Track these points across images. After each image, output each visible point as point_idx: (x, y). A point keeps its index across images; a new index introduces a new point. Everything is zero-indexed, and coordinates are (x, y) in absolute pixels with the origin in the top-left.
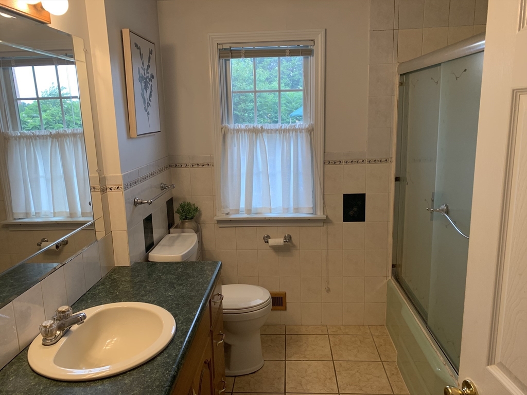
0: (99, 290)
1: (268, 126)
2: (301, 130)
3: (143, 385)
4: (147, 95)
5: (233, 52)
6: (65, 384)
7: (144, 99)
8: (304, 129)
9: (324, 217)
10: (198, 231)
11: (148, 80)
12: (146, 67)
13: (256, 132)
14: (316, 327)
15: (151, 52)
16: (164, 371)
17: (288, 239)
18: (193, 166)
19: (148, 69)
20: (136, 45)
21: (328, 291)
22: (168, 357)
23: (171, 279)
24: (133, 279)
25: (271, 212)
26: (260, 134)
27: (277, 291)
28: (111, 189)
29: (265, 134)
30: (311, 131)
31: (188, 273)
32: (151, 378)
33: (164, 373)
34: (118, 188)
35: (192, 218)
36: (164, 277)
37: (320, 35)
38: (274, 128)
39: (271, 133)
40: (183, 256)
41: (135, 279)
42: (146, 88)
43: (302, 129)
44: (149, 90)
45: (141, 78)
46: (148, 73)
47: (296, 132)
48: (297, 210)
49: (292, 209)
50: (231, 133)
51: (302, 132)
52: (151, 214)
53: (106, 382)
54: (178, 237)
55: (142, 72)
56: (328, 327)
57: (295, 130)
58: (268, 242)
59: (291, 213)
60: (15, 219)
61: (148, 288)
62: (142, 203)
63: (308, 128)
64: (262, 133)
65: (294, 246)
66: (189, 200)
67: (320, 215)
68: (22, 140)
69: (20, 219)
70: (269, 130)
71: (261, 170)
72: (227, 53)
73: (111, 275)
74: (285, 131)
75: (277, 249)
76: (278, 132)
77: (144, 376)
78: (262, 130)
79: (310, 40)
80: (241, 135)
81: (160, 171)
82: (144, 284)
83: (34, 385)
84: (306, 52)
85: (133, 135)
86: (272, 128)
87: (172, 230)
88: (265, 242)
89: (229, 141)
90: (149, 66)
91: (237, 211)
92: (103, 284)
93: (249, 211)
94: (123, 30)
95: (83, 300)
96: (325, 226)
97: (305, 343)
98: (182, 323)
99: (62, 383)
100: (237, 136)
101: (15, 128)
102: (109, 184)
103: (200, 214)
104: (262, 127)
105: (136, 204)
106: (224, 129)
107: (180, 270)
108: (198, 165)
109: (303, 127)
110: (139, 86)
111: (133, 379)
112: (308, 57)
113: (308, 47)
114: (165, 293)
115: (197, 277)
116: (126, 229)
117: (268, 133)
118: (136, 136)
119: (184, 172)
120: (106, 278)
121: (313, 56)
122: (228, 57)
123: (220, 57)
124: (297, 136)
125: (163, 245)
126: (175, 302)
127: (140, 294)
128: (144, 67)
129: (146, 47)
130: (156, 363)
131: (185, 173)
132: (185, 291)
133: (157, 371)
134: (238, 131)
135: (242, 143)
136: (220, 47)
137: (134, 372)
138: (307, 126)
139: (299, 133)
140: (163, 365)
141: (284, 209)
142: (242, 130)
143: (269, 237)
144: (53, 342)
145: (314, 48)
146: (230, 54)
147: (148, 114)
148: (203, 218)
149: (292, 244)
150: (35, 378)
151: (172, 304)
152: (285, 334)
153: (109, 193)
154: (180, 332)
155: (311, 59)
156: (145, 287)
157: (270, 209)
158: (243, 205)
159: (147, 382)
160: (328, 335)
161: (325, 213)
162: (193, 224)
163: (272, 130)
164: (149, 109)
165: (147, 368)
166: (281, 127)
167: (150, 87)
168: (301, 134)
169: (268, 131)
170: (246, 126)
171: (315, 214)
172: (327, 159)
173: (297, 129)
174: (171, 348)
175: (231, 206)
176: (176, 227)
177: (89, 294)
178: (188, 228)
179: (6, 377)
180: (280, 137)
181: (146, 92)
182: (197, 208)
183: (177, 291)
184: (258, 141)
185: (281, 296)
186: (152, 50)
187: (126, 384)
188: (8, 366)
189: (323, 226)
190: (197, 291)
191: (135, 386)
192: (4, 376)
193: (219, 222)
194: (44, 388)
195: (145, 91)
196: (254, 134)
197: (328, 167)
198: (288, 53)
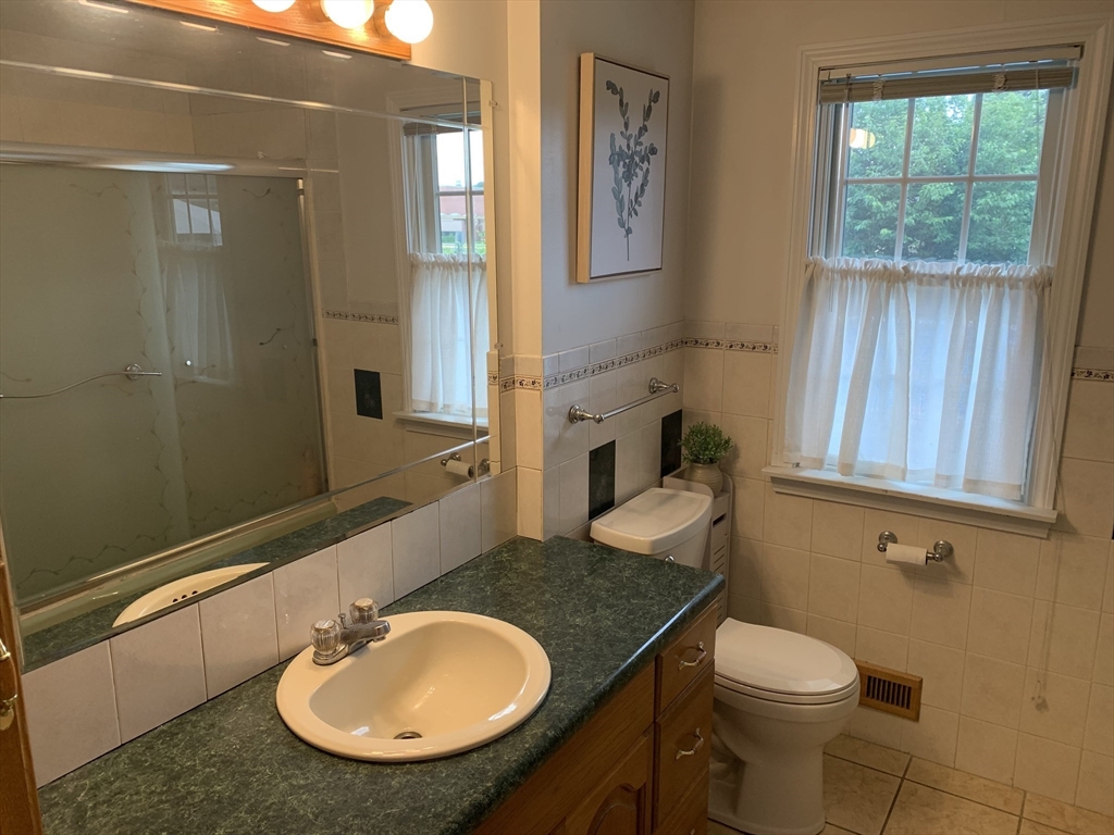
0: (463, 577)
1: (923, 266)
2: (1013, 282)
3: (415, 802)
4: (628, 193)
5: (853, 86)
6: (303, 747)
7: (620, 202)
8: (1024, 280)
9: (1051, 516)
10: (723, 491)
11: (637, 159)
12: (634, 130)
13: (892, 279)
14: (992, 785)
15: (655, 97)
16: (466, 787)
17: (943, 554)
18: (731, 346)
19: (640, 134)
20: (610, 86)
21: (1042, 706)
22: (491, 760)
23: (599, 588)
24: (531, 569)
25: (904, 480)
26: (901, 285)
27: (898, 669)
28: (521, 384)
29: (912, 286)
30: (1042, 286)
31: (639, 585)
32: (437, 792)
33: (465, 791)
34: (534, 383)
35: (712, 461)
36: (588, 581)
37: (1102, 29)
38: (940, 272)
39: (930, 284)
40: (655, 544)
41: (536, 570)
42: (629, 176)
43: (1018, 280)
44: (637, 182)
45: (616, 157)
46: (638, 143)
47: (998, 285)
48: (973, 485)
49: (962, 480)
50: (827, 279)
51: (1017, 288)
52: (614, 441)
53: (364, 770)
54: (671, 497)
55: (621, 142)
56: (1028, 795)
57: (998, 281)
58: (885, 550)
59: (958, 490)
60: (415, 411)
61: (548, 596)
62: (582, 418)
63: (1035, 277)
64: (904, 282)
65: (957, 573)
66: (715, 420)
67: (1041, 508)
68: (437, 270)
69: (423, 412)
70: (925, 275)
71: (894, 372)
72: (842, 90)
73: (499, 552)
74: (969, 282)
75: (908, 570)
76: (948, 283)
77: (428, 784)
78: (907, 276)
79: (1069, 46)
80: (850, 283)
81: (652, 353)
82: (545, 587)
83: (262, 731)
84: (1056, 78)
85: (583, 276)
86: (933, 272)
87: (667, 479)
88: (879, 548)
89: (820, 294)
90: (643, 129)
91: (819, 463)
92: (477, 567)
93: (847, 468)
94: (583, 57)
95: (425, 592)
96: (1053, 539)
97: (948, 816)
98: (561, 694)
99: (300, 744)
100: (841, 286)
101: (431, 247)
102: (521, 372)
103: (736, 454)
104: (905, 268)
105: (573, 418)
106: (812, 266)
107: (627, 573)
108: (743, 345)
109: (1022, 274)
110: (606, 174)
111: (408, 781)
112: (1062, 92)
113: (1066, 62)
114: (571, 616)
115: (651, 598)
116: (541, 467)
117: (920, 282)
118: (587, 280)
119: (712, 360)
120: (488, 556)
121: (1075, 87)
122: (841, 99)
123: (822, 100)
124: (999, 299)
125: (632, 511)
126: (577, 644)
127: (525, 604)
128: (628, 133)
129: (637, 89)
130: (464, 763)
131: (713, 362)
132: (609, 623)
133: (456, 784)
134: (846, 274)
135: (852, 302)
136: (824, 76)
137: (416, 769)
138: (1034, 271)
139: (1007, 290)
140: (473, 775)
141: (938, 476)
142: (855, 272)
143: (893, 539)
144: (330, 661)
145: (1081, 64)
146: (846, 91)
147: (629, 231)
148: (742, 464)
149: (955, 567)
150: (271, 719)
151: (569, 646)
152: (903, 779)
153: (519, 392)
154: (545, 712)
155: (1071, 95)
156: (543, 594)
157: (904, 472)
158: (834, 449)
159: (426, 797)
160: (1021, 818)
161: (1059, 507)
162: (713, 474)
163: (933, 276)
164: (633, 222)
165: (443, 770)
166: (959, 269)
167: (640, 174)
168: (1014, 291)
169: (922, 279)
170: (866, 264)
171: (1029, 504)
172: (1082, 364)
173: (1004, 278)
174: (509, 741)
175: (807, 449)
176: (680, 476)
177: (442, 581)
178: (701, 482)
179: (235, 701)
180: (952, 296)
181: (629, 185)
182: (727, 442)
183: (595, 620)
184: (892, 302)
185: (908, 685)
186: (658, 94)
187: (390, 787)
188: (250, 682)
189: (1048, 539)
190: (634, 631)
191: (401, 799)
192: (235, 698)
193: (775, 480)
194: (272, 743)
195: (625, 184)
196: (885, 284)
197: (1081, 385)
198: (1000, 81)
